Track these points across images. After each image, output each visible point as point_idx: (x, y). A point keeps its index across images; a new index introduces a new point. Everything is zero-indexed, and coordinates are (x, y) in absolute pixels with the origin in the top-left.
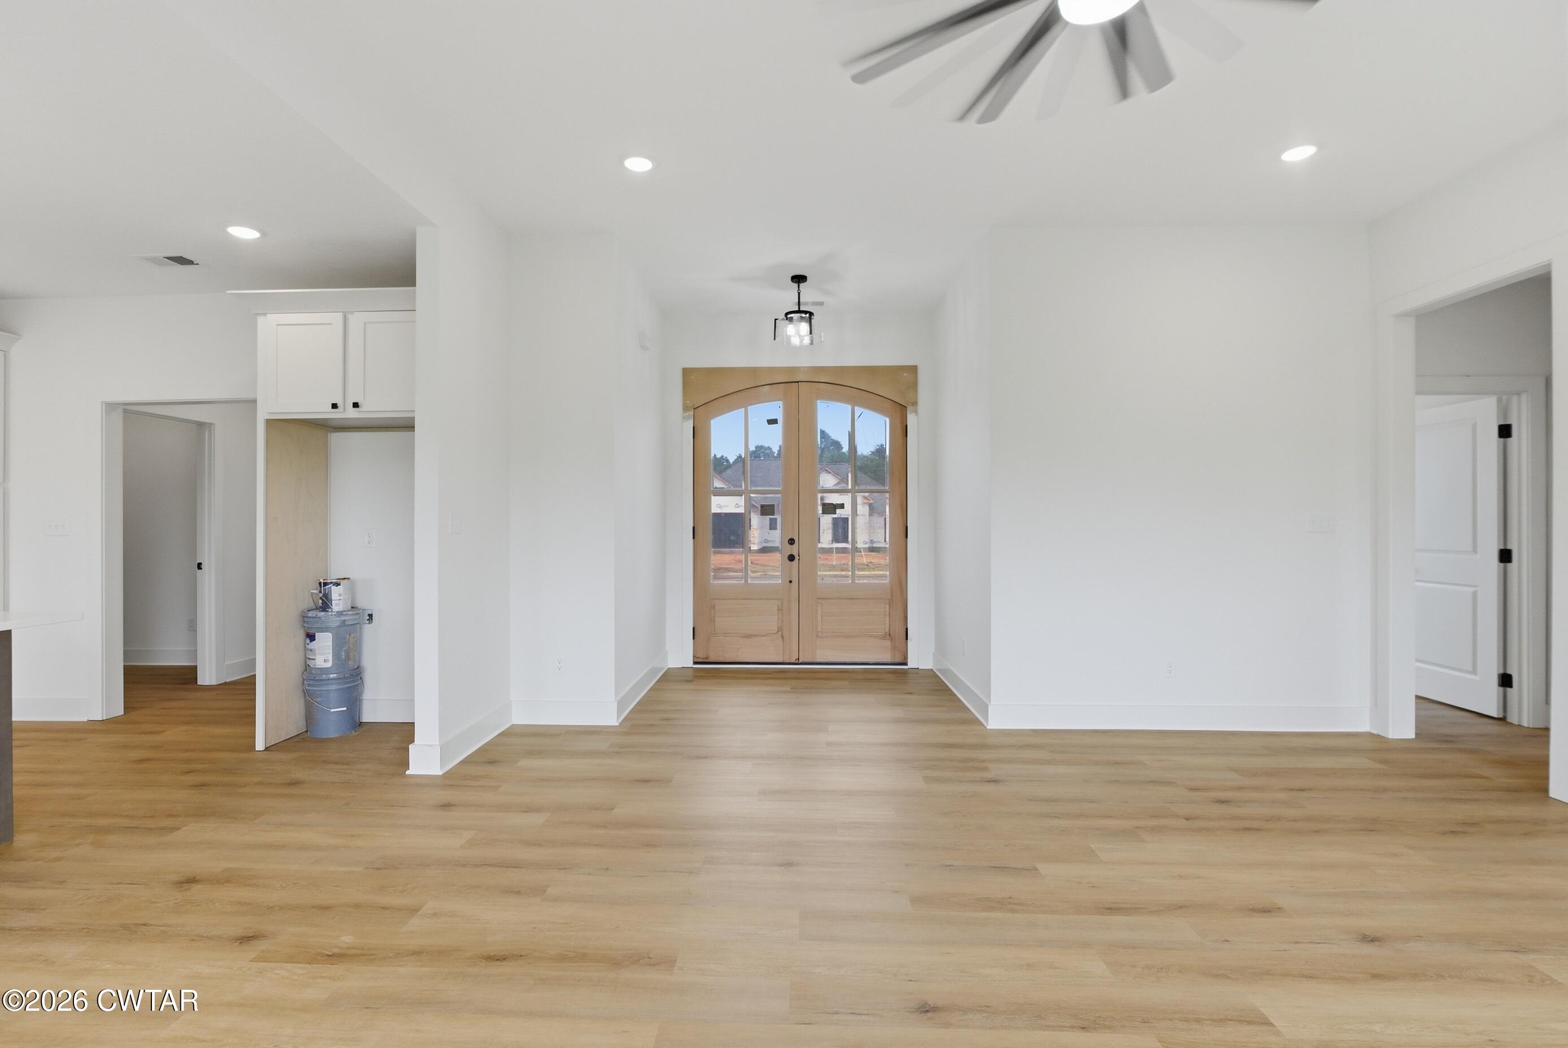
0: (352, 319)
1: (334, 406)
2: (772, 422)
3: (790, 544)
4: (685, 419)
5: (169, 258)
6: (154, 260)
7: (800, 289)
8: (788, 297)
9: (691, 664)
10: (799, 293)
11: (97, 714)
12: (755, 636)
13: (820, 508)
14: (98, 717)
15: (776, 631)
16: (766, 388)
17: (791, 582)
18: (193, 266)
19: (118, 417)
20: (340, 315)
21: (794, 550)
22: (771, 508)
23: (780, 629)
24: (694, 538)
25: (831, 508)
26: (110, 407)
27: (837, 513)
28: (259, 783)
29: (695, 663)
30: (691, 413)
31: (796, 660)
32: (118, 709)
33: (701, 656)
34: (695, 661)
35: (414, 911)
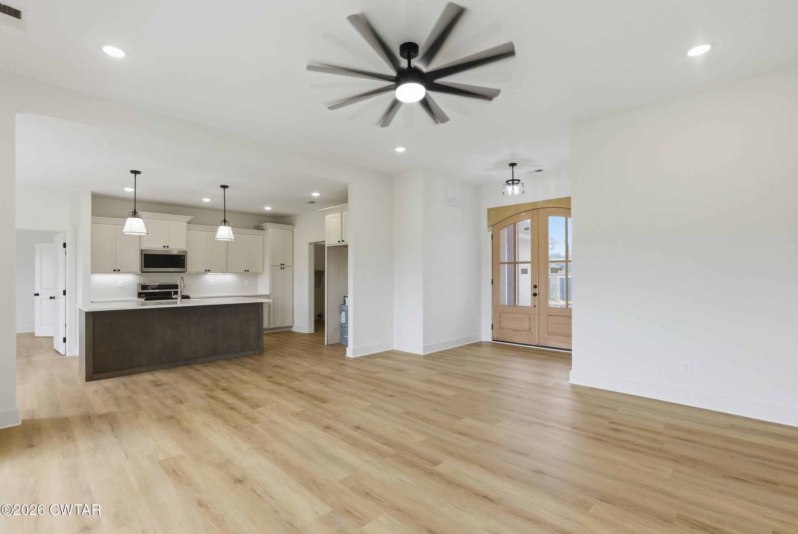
0: (343, 213)
1: (339, 242)
2: (526, 229)
3: (534, 287)
4: (488, 231)
5: (309, 202)
6: (307, 203)
7: (513, 169)
8: (507, 174)
9: (490, 340)
10: (513, 171)
11: (307, 332)
12: (519, 331)
13: (550, 270)
14: (308, 332)
15: (528, 330)
16: (524, 213)
17: (535, 306)
18: (314, 203)
19: (313, 246)
20: (340, 213)
21: (536, 291)
22: (526, 270)
23: (530, 329)
24: (492, 284)
25: (555, 270)
26: (310, 244)
27: (558, 272)
28: (314, 352)
29: (493, 340)
30: (491, 228)
31: (537, 344)
32: (312, 331)
33: (496, 337)
34: (493, 339)
35: (300, 380)
